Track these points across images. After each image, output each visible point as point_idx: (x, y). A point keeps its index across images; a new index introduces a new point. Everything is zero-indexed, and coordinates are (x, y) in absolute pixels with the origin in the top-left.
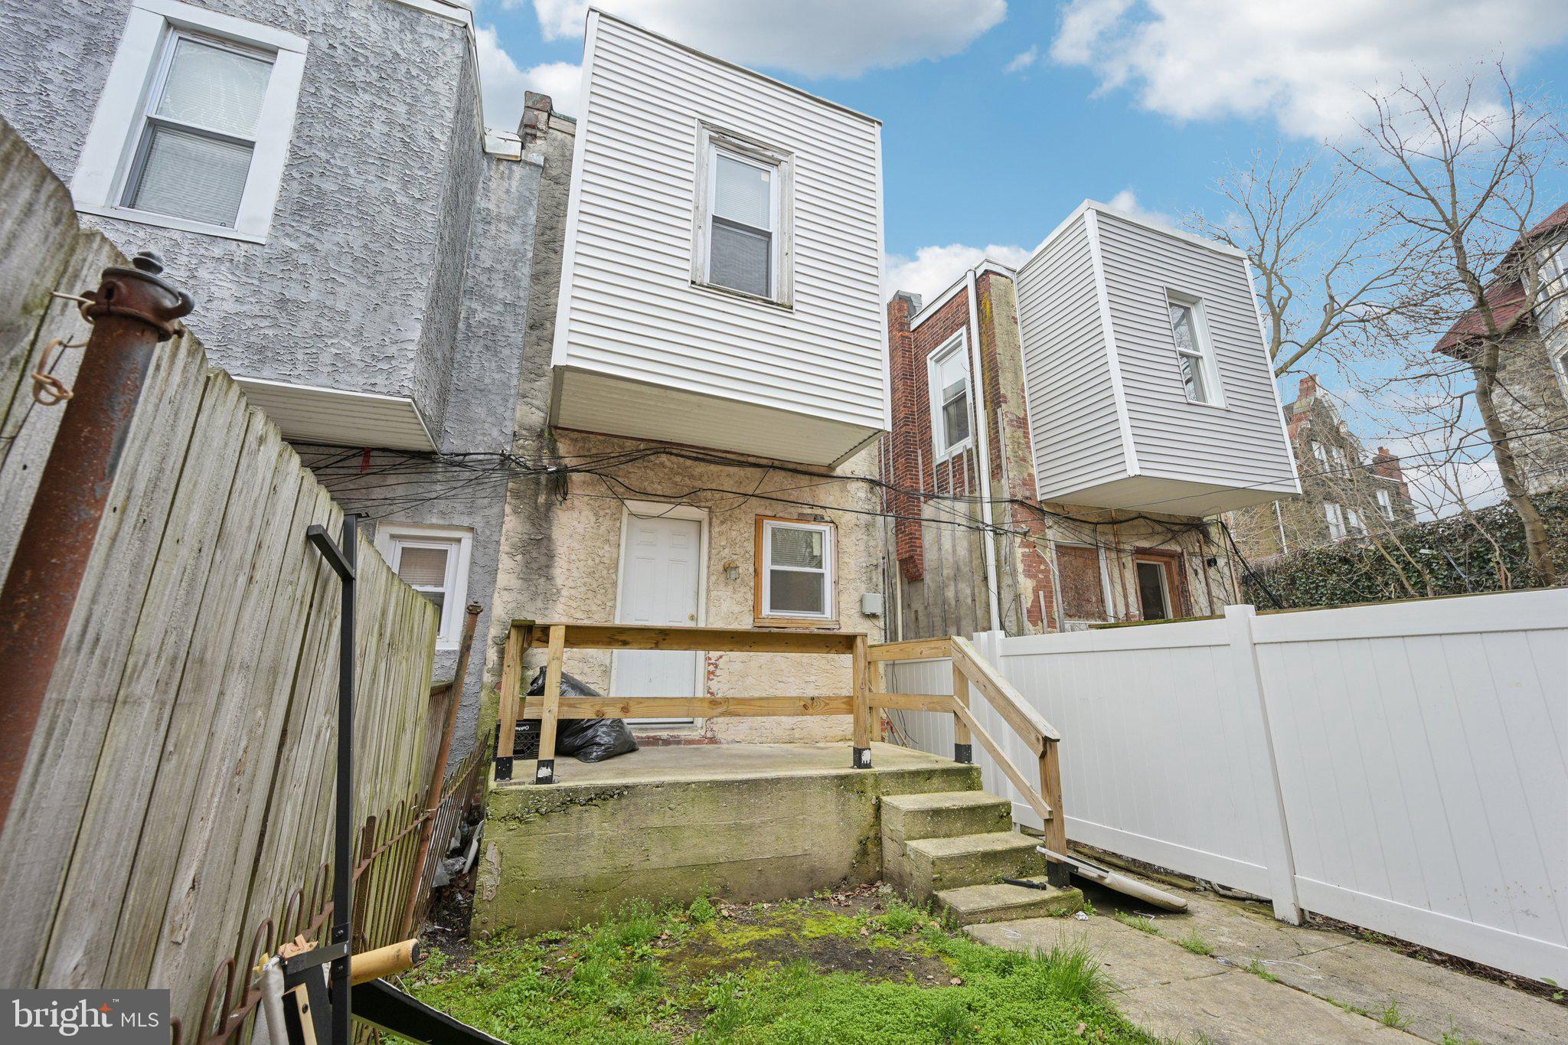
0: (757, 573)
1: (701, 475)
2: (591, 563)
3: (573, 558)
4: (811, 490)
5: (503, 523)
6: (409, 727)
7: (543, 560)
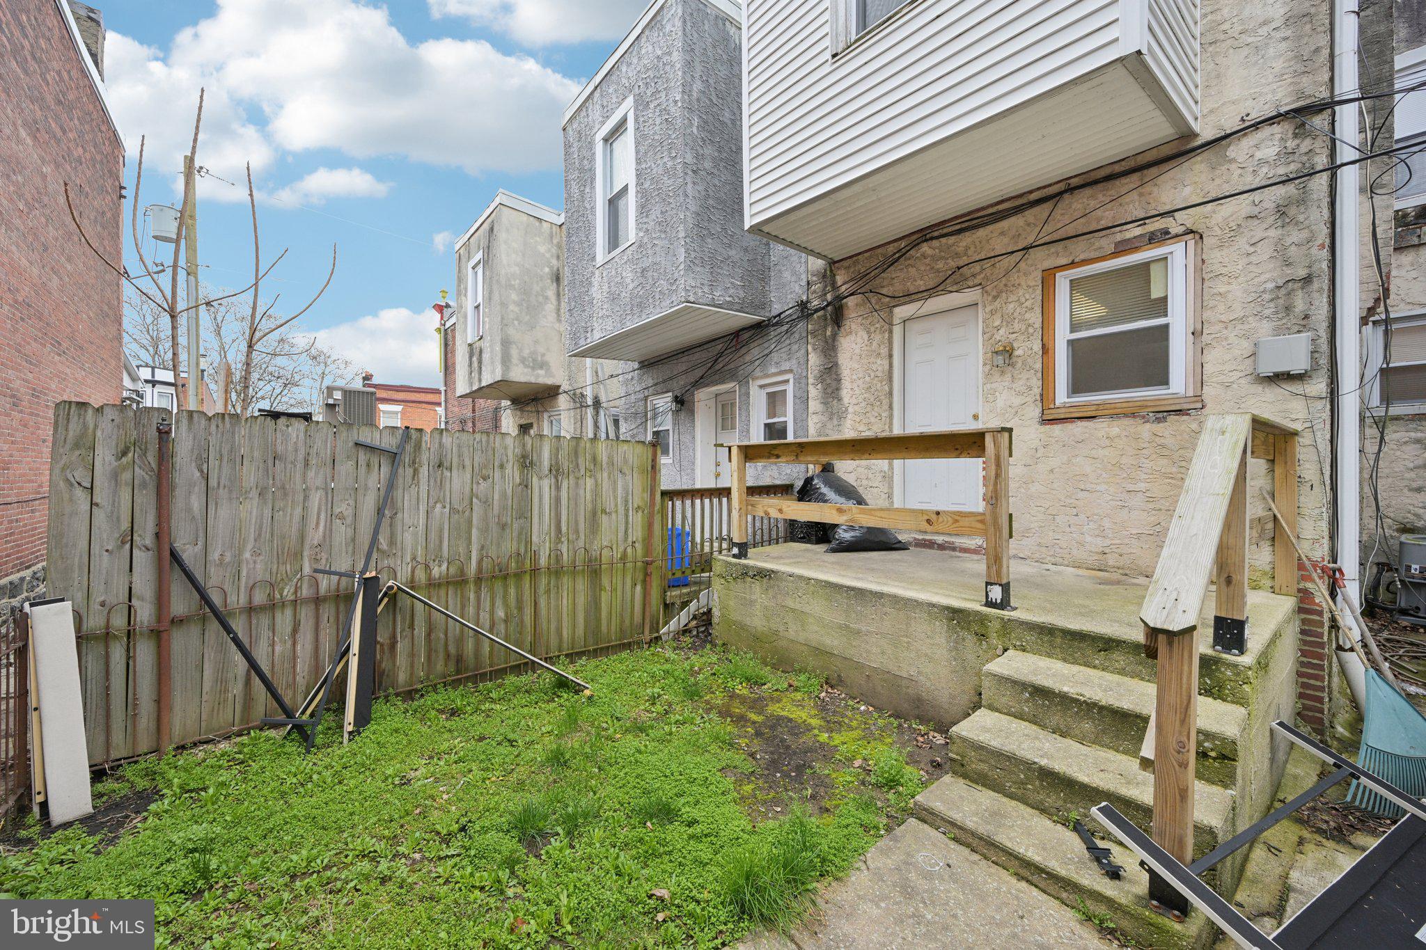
0: (1047, 350)
1: (967, 248)
2: (867, 379)
3: (854, 377)
4: (1141, 195)
5: (808, 360)
6: (617, 511)
7: (834, 384)
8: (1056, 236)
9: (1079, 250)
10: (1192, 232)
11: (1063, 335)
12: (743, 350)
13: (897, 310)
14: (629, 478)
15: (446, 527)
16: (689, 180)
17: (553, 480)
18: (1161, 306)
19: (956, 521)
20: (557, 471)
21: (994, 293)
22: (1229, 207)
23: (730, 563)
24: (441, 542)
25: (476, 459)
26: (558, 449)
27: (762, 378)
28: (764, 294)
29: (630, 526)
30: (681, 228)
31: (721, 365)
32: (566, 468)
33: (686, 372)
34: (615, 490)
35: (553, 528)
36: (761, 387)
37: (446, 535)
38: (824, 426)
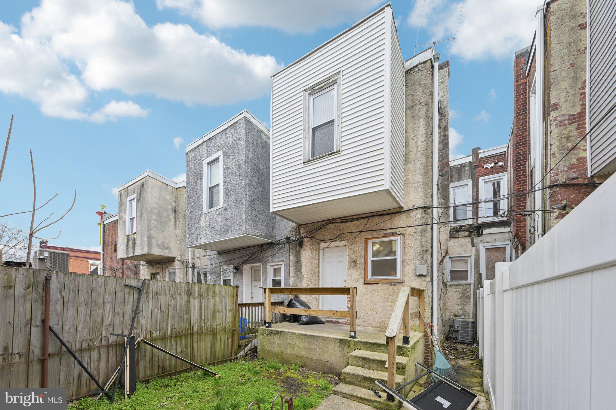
0: (366, 263)
1: (343, 228)
2: (311, 266)
3: (306, 265)
4: (390, 221)
5: (290, 258)
6: (222, 311)
7: (299, 267)
8: (368, 229)
9: (375, 234)
10: (402, 234)
11: (370, 258)
12: (265, 252)
13: (321, 244)
14: (227, 299)
15: (159, 317)
16: (247, 189)
17: (199, 300)
18: (394, 253)
19: (342, 314)
20: (201, 296)
21: (351, 243)
22: (410, 229)
23: (265, 329)
24: (157, 323)
25: (171, 291)
26: (201, 288)
27: (271, 262)
28: (273, 232)
29: (227, 317)
30: (244, 206)
31: (255, 256)
32: (204, 295)
33: (239, 258)
34: (222, 303)
35: (199, 318)
36: (271, 266)
37: (159, 320)
38: (295, 281)
